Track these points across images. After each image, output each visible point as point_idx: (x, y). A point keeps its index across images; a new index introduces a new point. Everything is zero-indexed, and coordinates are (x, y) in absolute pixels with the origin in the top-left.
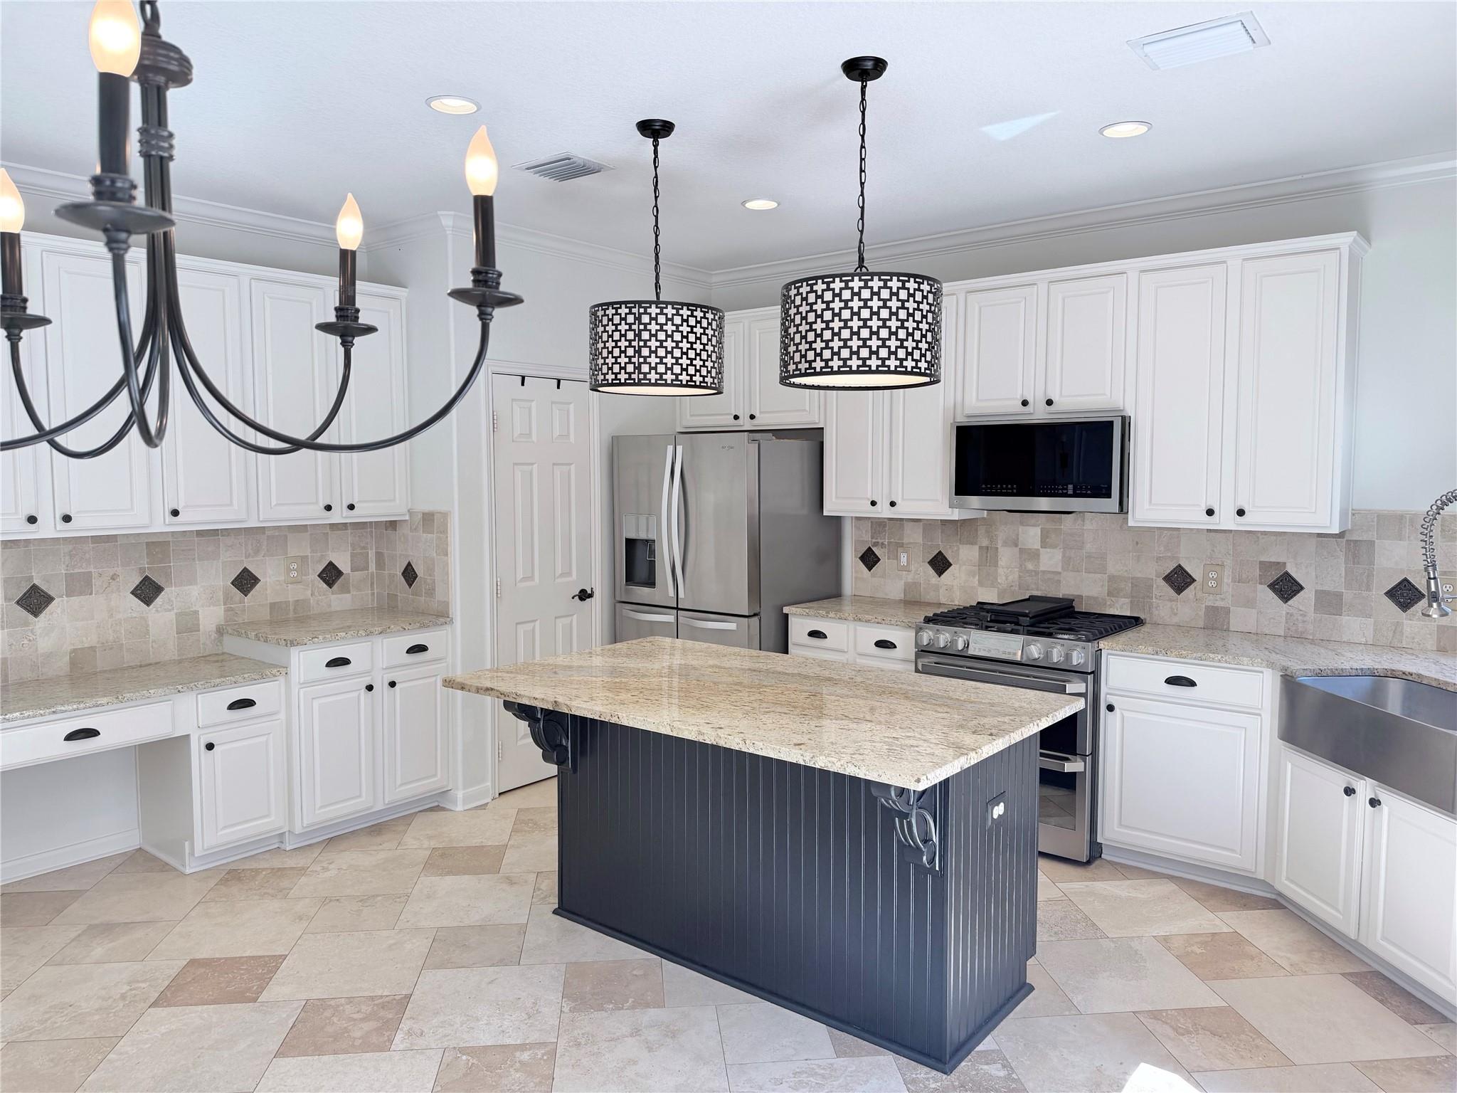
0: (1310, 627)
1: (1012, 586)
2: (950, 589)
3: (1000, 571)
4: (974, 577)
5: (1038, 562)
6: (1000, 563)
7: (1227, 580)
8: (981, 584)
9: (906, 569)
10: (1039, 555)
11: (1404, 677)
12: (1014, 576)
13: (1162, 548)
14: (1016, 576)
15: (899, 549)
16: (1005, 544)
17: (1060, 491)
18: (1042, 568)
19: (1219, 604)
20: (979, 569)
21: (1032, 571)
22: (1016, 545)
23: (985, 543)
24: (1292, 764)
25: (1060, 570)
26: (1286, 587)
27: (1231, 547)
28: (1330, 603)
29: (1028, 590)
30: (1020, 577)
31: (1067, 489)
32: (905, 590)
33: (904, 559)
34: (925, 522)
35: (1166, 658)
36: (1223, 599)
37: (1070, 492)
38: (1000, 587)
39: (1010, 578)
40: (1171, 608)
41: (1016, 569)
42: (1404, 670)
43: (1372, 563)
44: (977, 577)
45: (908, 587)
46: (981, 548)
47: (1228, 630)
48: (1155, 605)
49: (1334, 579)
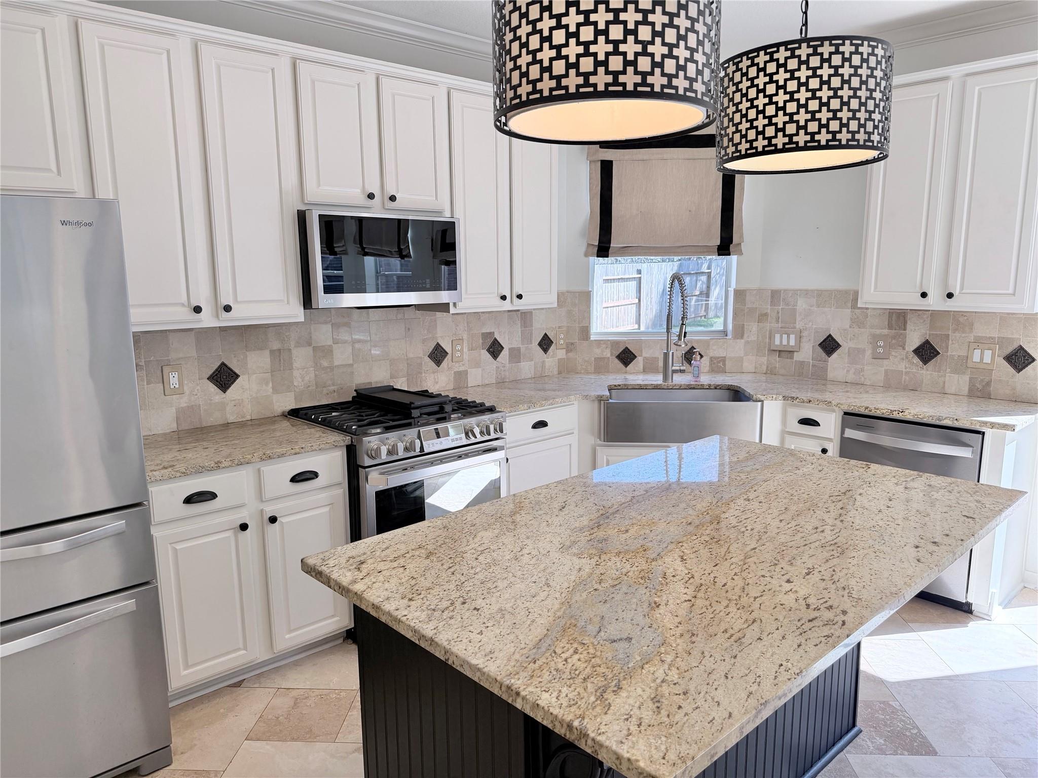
1: (309, 386)
2: (238, 404)
3: (296, 373)
4: (267, 384)
5: (332, 358)
6: (295, 365)
7: (465, 350)
8: (275, 390)
10: (332, 351)
12: (310, 376)
13: (426, 332)
14: (312, 375)
15: (166, 369)
16: (298, 345)
17: (420, 286)
18: (336, 363)
19: (462, 369)
20: (272, 376)
21: (327, 367)
22: (310, 344)
23: (276, 345)
25: (351, 362)
26: (495, 349)
27: (466, 325)
28: (516, 355)
29: (324, 387)
30: (316, 376)
32: (177, 418)
33: (174, 380)
35: (534, 409)
36: (463, 365)
38: (297, 390)
39: (307, 378)
40: (435, 379)
41: (311, 369)
43: (531, 326)
44: (271, 385)
45: (181, 415)
46: (272, 352)
47: (467, 387)
48: (424, 378)
49: (516, 342)
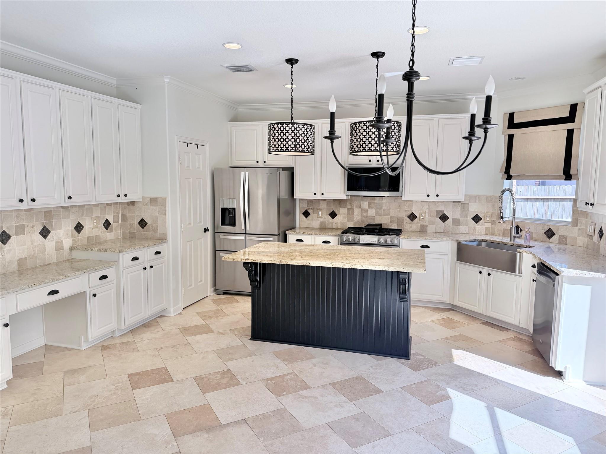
0: (451, 229)
1: (359, 221)
2: (337, 223)
3: (354, 216)
4: (345, 218)
5: (368, 213)
6: (354, 214)
7: (427, 216)
8: (348, 221)
9: (321, 217)
10: (367, 211)
11: (486, 241)
12: (359, 218)
13: (407, 207)
14: (360, 218)
15: (318, 210)
16: (356, 207)
17: (383, 190)
18: (369, 215)
19: (424, 224)
20: (347, 216)
21: (365, 216)
22: (360, 208)
23: (349, 207)
24: (460, 268)
25: (374, 215)
26: (444, 218)
27: (428, 206)
28: (456, 222)
29: (364, 222)
30: (361, 218)
31: (385, 189)
32: (320, 224)
33: (320, 214)
34: (327, 200)
35: (421, 240)
36: (425, 222)
37: (386, 190)
38: (355, 222)
39: (358, 219)
40: (410, 226)
41: (360, 216)
42: (486, 239)
43: (468, 210)
44: (346, 219)
45: (321, 223)
46: (348, 209)
47: (427, 232)
48: (405, 225)
49: (457, 216)
